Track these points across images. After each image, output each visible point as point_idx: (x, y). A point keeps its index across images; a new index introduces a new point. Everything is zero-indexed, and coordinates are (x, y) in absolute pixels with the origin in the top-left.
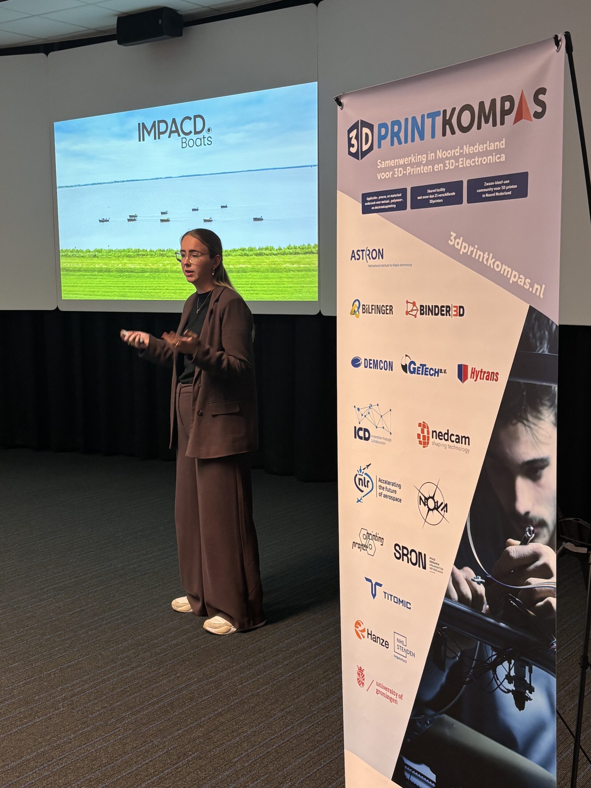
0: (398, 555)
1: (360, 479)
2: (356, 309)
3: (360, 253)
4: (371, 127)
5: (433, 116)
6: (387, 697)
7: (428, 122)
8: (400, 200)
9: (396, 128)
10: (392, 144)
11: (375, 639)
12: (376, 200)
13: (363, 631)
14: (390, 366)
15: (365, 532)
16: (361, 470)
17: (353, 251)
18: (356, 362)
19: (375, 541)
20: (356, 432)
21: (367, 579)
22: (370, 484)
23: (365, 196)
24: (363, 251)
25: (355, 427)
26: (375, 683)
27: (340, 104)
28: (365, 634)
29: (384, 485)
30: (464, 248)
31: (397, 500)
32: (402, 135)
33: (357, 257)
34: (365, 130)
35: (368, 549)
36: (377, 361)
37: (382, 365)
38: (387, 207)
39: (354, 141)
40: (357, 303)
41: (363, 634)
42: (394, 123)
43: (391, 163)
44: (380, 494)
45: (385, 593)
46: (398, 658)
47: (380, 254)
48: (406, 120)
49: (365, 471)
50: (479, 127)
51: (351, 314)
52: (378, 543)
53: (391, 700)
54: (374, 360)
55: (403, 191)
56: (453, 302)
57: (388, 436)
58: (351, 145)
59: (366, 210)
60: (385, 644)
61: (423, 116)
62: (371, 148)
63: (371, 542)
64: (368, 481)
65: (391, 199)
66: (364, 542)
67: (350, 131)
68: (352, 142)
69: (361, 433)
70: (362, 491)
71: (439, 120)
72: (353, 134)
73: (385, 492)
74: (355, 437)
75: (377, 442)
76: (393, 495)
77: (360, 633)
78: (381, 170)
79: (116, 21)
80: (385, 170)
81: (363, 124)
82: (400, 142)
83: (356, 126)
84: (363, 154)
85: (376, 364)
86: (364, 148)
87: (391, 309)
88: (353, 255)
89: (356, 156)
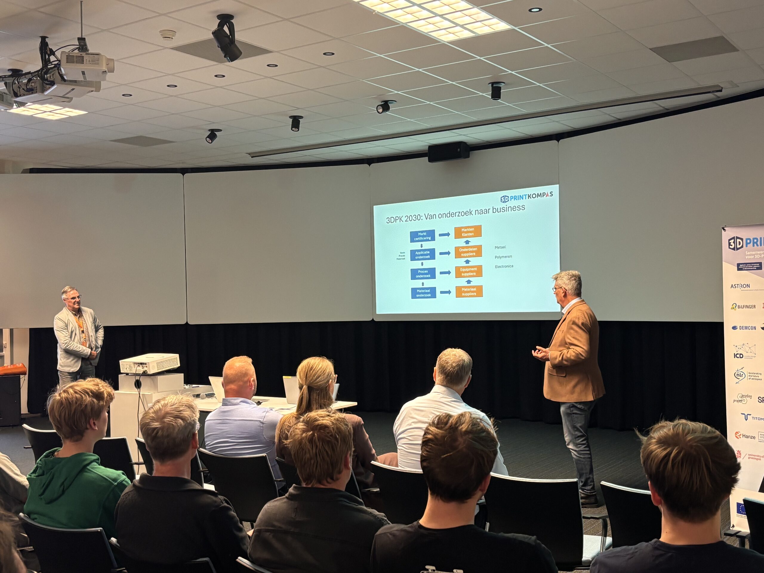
0: (760, 401)
1: (737, 374)
2: (734, 307)
3: (736, 286)
4: (742, 239)
6: (755, 459)
8: (758, 266)
9: (755, 241)
10: (754, 246)
11: (747, 437)
12: (745, 266)
13: (741, 435)
14: (755, 328)
15: (741, 395)
16: (738, 370)
17: (732, 285)
18: (734, 328)
19: (747, 398)
20: (735, 356)
21: (742, 414)
22: (744, 376)
23: (738, 265)
24: (738, 285)
25: (735, 354)
26: (747, 455)
27: (724, 230)
28: (741, 436)
29: (751, 375)
31: (759, 379)
32: (759, 243)
33: (734, 287)
34: (738, 240)
35: (743, 402)
36: (747, 327)
37: (750, 328)
38: (751, 268)
39: (732, 244)
40: (735, 305)
41: (740, 436)
42: (754, 239)
43: (754, 253)
44: (750, 379)
45: (753, 417)
46: (761, 442)
47: (748, 286)
49: (740, 371)
51: (732, 309)
52: (748, 399)
53: (757, 459)
54: (745, 327)
55: (760, 263)
57: (754, 355)
59: (739, 269)
60: (754, 438)
62: (742, 247)
63: (744, 398)
64: (742, 374)
65: (753, 266)
66: (740, 399)
67: (729, 240)
68: (731, 244)
69: (738, 356)
70: (739, 379)
72: (733, 240)
73: (753, 377)
74: (735, 357)
75: (747, 358)
76: (757, 378)
77: (738, 437)
78: (748, 255)
79: (427, 148)
80: (750, 255)
81: (737, 238)
82: (757, 245)
83: (733, 238)
84: (738, 249)
85: (746, 328)
86: (738, 246)
87: (755, 307)
88: (732, 286)
89: (734, 249)
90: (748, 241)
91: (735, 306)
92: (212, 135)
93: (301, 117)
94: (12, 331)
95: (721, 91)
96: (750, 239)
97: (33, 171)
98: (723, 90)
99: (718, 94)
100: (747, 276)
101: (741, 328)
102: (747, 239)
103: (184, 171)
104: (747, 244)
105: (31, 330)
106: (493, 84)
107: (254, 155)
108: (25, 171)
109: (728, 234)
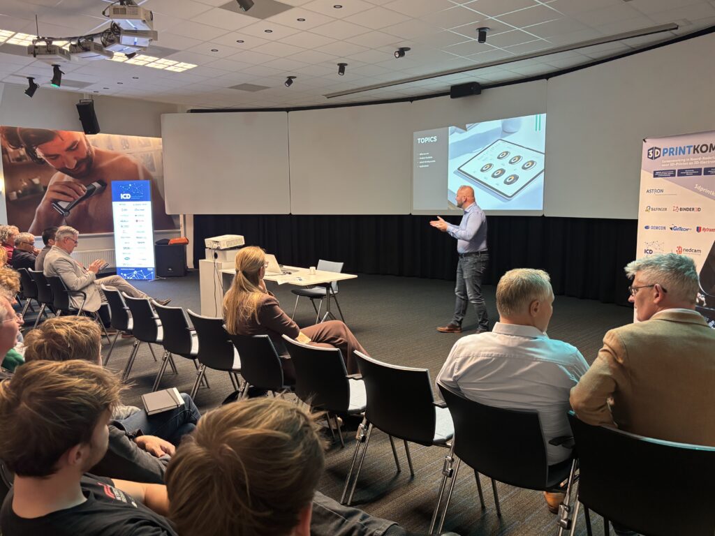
4: (660, 149)
5: (689, 147)
7: (687, 149)
8: (672, 173)
9: (672, 150)
10: (670, 155)
12: (661, 173)
14: (664, 228)
20: (646, 251)
23: (655, 172)
24: (653, 190)
27: (645, 141)
30: (702, 189)
32: (674, 152)
33: (650, 192)
34: (656, 150)
37: (660, 228)
38: (665, 175)
39: (651, 153)
40: (649, 207)
42: (670, 149)
43: (669, 161)
47: (662, 191)
48: (677, 148)
50: (710, 151)
51: (646, 211)
54: (656, 226)
55: (674, 171)
56: (696, 207)
57: (662, 252)
58: (649, 154)
59: (655, 176)
61: (685, 147)
62: (659, 156)
65: (667, 173)
67: (649, 150)
69: (648, 252)
71: (692, 149)
75: (656, 254)
78: (664, 164)
79: (449, 88)
80: (665, 163)
81: (656, 148)
82: (673, 155)
83: (652, 149)
84: (655, 158)
85: (657, 228)
86: (656, 156)
87: (666, 209)
88: (648, 191)
89: (652, 158)
90: (665, 151)
91: (649, 209)
92: (289, 81)
93: (346, 65)
94: (184, 216)
95: (677, 28)
96: (667, 149)
97: (193, 111)
98: (679, 28)
99: (674, 31)
100: (662, 182)
101: (653, 228)
102: (664, 150)
103: (288, 110)
104: (664, 153)
105: (194, 215)
106: (480, 29)
107: (329, 97)
108: (188, 112)
109: (647, 145)
